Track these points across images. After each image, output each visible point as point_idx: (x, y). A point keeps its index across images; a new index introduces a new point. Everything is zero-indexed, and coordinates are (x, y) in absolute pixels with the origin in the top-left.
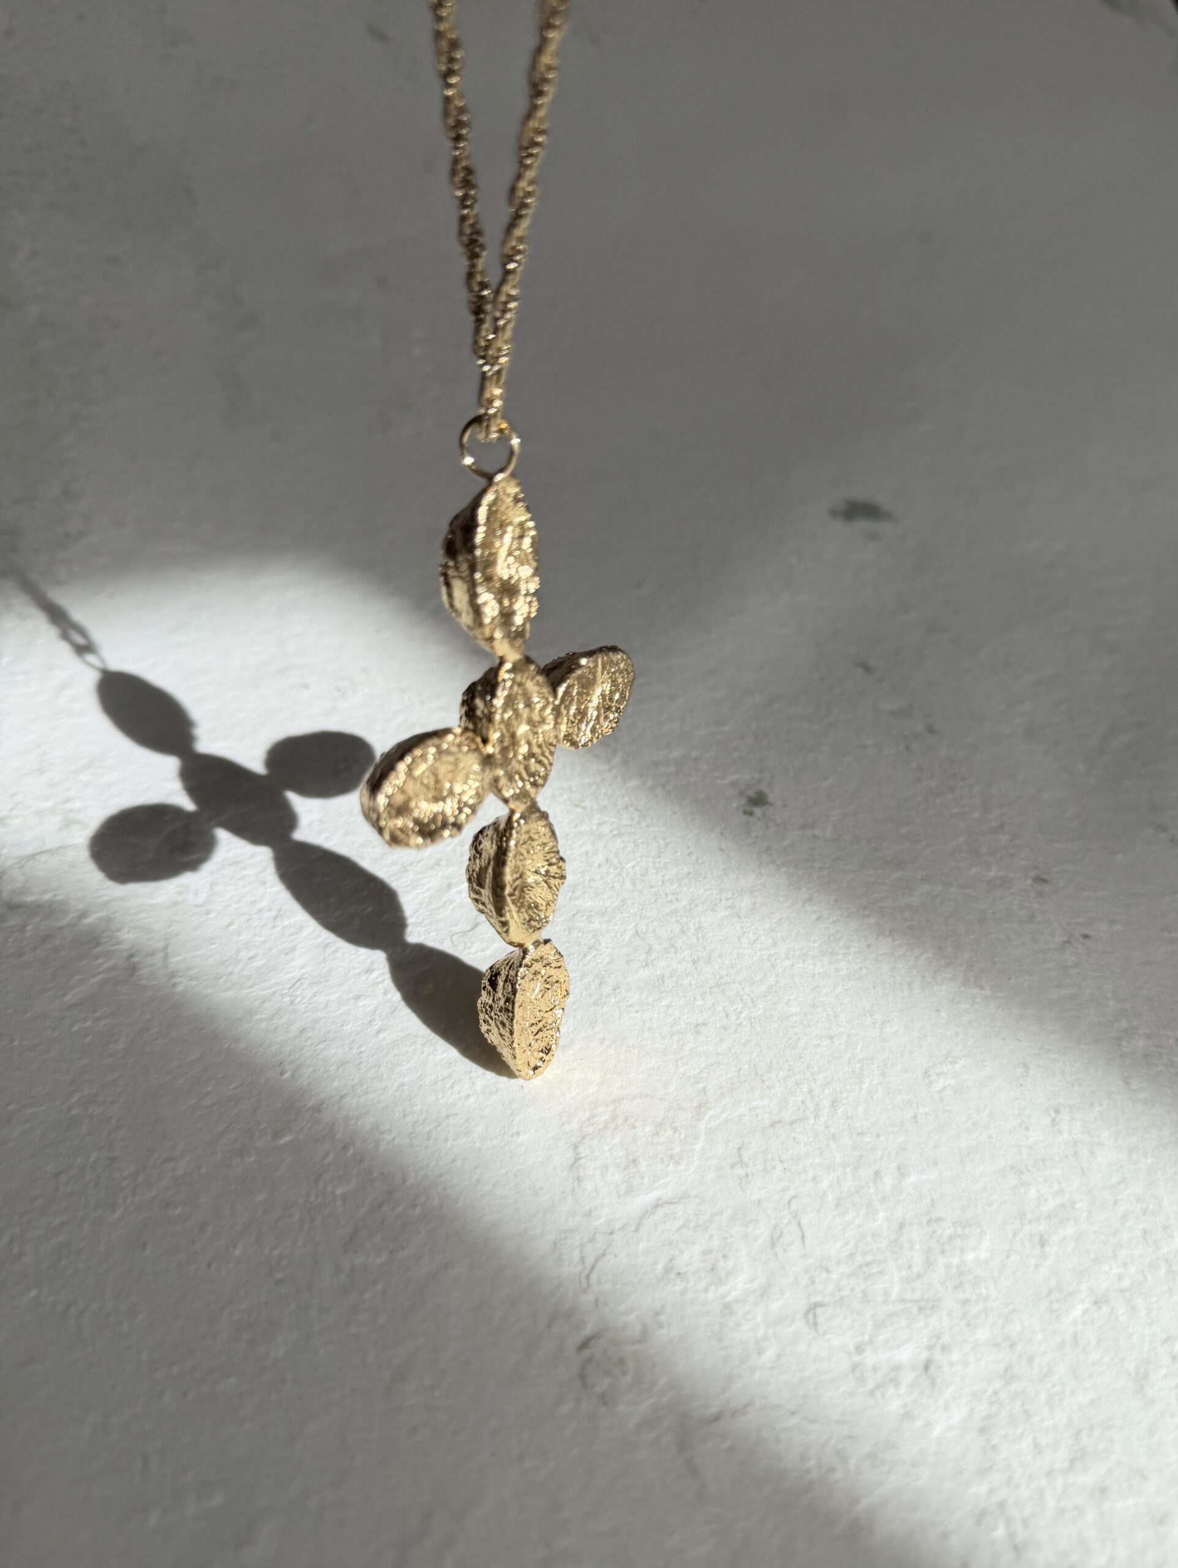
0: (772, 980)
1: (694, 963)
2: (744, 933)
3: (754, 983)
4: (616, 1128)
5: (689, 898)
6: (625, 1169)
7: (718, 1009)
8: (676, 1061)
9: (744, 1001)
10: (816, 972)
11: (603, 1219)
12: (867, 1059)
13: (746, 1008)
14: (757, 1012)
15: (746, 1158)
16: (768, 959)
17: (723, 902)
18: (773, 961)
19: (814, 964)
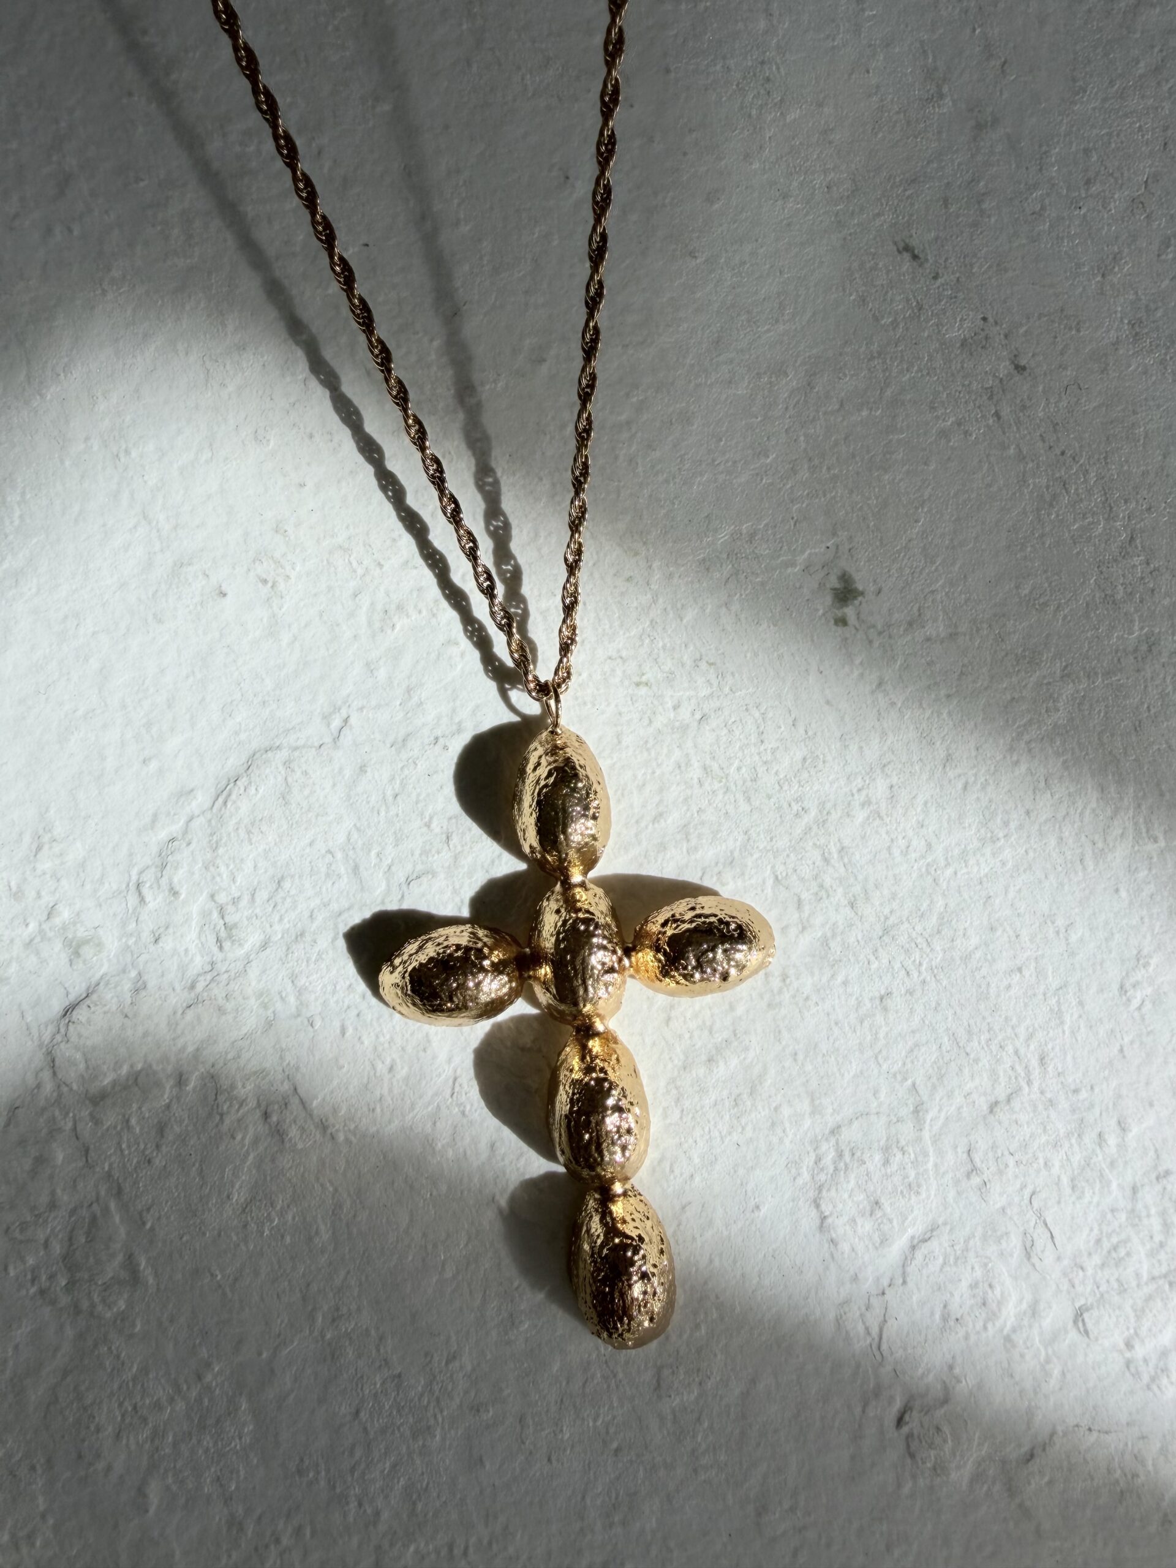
0: (940, 903)
1: (852, 905)
2: (892, 840)
3: (922, 915)
4: (846, 1165)
5: (816, 802)
6: (871, 1215)
7: (895, 968)
8: (876, 1058)
9: (920, 946)
10: (982, 875)
11: (871, 1279)
12: (1061, 988)
13: (925, 956)
14: (936, 958)
15: (978, 1164)
16: (928, 873)
17: (856, 796)
18: (933, 873)
19: (978, 864)
